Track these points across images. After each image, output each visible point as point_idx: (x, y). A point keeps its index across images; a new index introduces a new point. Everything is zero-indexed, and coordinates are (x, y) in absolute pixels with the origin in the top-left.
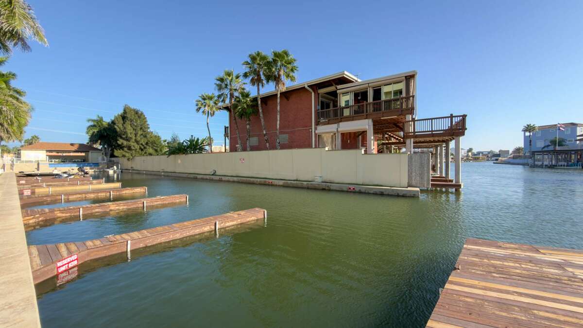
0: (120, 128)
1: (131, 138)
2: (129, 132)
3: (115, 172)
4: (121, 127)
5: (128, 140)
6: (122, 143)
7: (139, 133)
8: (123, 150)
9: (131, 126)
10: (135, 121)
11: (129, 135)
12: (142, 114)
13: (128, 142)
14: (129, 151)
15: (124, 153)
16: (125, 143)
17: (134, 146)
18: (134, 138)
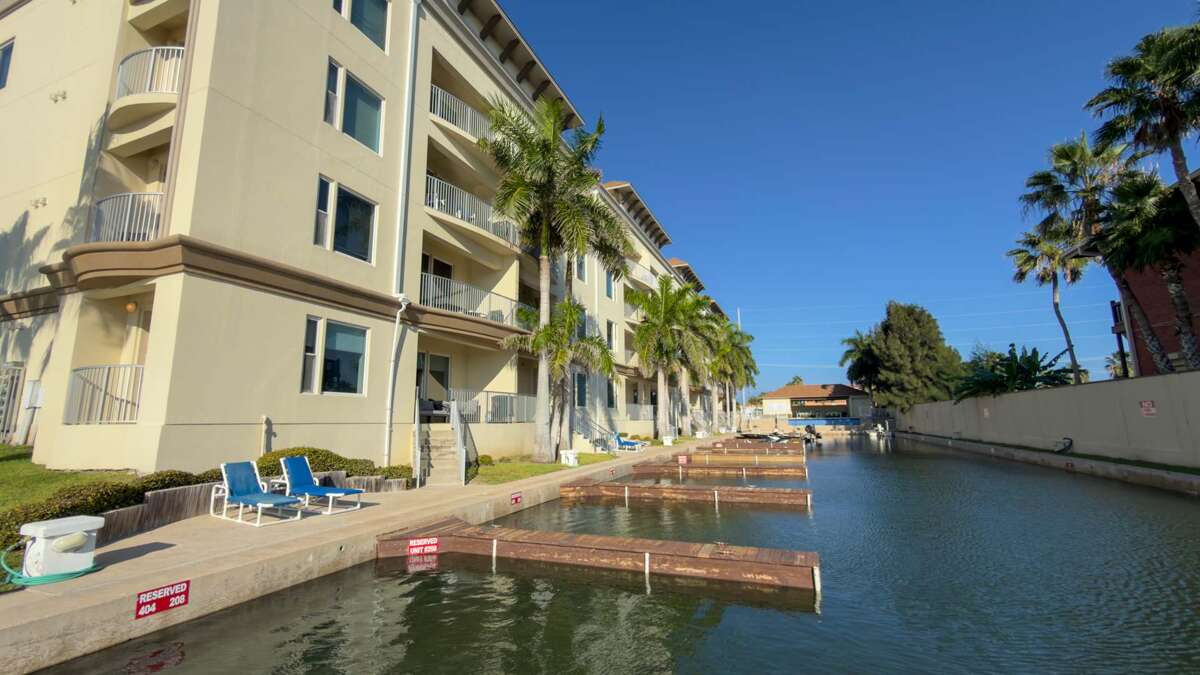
0: (880, 349)
1: (902, 366)
2: (895, 354)
3: (879, 436)
4: (883, 346)
5: (897, 369)
6: (887, 379)
7: (920, 354)
8: (891, 392)
9: (902, 342)
10: (907, 329)
11: (898, 360)
12: (923, 312)
13: (898, 375)
14: (901, 394)
15: (892, 398)
16: (892, 377)
17: (909, 382)
18: (909, 366)
